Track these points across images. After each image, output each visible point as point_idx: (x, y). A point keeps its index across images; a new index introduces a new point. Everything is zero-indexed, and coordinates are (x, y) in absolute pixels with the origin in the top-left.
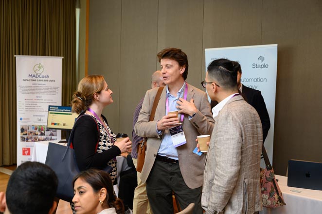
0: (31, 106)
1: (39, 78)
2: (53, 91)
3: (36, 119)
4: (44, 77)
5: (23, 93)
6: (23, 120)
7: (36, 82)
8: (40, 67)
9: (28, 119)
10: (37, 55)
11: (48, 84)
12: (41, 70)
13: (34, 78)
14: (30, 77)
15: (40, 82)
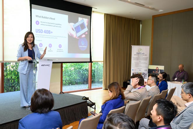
0: (137, 65)
1: (140, 54)
2: (146, 59)
3: (138, 70)
4: (142, 54)
5: (134, 60)
6: (134, 70)
7: (139, 56)
8: (141, 50)
9: (136, 70)
10: (140, 45)
11: (144, 56)
12: (141, 51)
13: (138, 54)
14: (137, 54)
15: (141, 56)
